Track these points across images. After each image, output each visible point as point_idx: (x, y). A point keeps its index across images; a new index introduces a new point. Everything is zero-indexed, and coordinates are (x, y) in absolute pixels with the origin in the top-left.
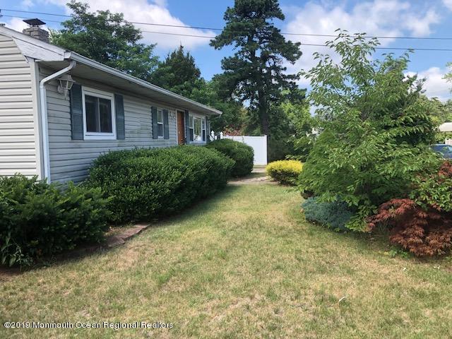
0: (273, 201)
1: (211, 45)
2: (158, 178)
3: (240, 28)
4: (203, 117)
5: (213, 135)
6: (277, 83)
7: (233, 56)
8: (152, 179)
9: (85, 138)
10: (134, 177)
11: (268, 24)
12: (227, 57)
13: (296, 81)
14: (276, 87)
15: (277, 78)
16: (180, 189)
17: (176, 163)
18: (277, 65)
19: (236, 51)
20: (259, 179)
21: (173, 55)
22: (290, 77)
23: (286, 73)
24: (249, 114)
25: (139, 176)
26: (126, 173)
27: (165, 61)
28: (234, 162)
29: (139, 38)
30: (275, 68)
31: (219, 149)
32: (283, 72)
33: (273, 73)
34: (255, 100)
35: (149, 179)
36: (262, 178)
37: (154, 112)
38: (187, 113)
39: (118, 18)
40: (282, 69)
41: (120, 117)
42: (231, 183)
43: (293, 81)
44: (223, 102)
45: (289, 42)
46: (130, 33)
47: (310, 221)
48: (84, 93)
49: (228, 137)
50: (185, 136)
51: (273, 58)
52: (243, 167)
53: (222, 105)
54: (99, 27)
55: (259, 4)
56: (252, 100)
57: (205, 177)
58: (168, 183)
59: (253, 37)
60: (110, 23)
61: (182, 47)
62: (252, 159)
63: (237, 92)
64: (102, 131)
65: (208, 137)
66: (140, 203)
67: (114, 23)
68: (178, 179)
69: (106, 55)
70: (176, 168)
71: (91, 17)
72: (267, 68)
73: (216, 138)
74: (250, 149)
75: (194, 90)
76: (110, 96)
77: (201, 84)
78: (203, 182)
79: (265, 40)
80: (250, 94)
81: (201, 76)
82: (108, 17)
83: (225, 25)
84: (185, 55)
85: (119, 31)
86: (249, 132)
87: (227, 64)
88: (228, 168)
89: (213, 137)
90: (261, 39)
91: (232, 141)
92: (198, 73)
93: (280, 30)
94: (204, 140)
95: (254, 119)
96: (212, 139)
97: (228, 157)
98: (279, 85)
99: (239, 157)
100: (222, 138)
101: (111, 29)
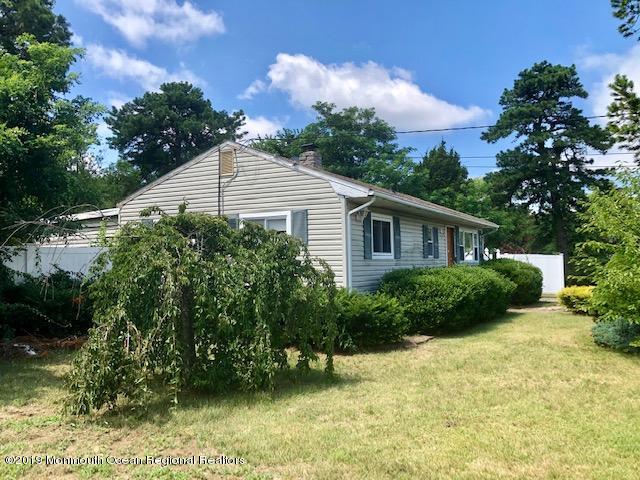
0: (561, 328)
1: (482, 139)
2: (442, 295)
3: (521, 115)
4: (475, 232)
5: (487, 253)
6: (578, 180)
7: (513, 149)
8: (436, 295)
9: (374, 258)
10: (420, 293)
11: (563, 103)
12: (505, 151)
13: (609, 177)
14: (578, 186)
15: (579, 174)
16: (461, 306)
17: (457, 282)
18: (578, 157)
19: (517, 144)
20: (550, 308)
21: (433, 153)
22: (599, 172)
23: (593, 167)
24: (537, 223)
25: (425, 292)
26: (414, 289)
27: (422, 161)
28: (516, 285)
29: (392, 138)
30: (574, 160)
31: (497, 270)
32: (588, 166)
33: (572, 168)
34: (546, 204)
35: (434, 295)
36: (554, 308)
37: (425, 230)
38: (457, 229)
39: (368, 114)
40: (587, 162)
41: (397, 237)
42: (510, 310)
43: (605, 178)
44: (499, 209)
45: (596, 126)
46: (382, 132)
47: (598, 343)
48: (373, 218)
49: (507, 256)
50: (455, 256)
51: (573, 147)
52: (528, 293)
53: (498, 214)
54: (346, 127)
55: (549, 82)
56: (542, 203)
57: (483, 297)
58: (451, 299)
59: (541, 122)
60: (358, 121)
61: (444, 143)
62: (540, 284)
63: (520, 194)
64: (384, 251)
65: (482, 256)
66: (426, 315)
67: (363, 121)
68: (459, 296)
69: (352, 159)
70: (458, 286)
71: (337, 116)
72: (562, 162)
73: (491, 257)
74: (537, 271)
75: (460, 196)
76: (389, 219)
77: (468, 188)
78: (481, 304)
79: (559, 126)
80: (539, 196)
81: (469, 177)
82: (357, 114)
83: (502, 112)
84: (448, 151)
85: (368, 129)
86: (538, 248)
87: (504, 159)
88: (509, 292)
89: (487, 256)
90: (553, 124)
91: (513, 261)
92: (465, 173)
93: (581, 111)
94: (476, 259)
95: (545, 229)
96: (486, 258)
97: (508, 279)
98: (582, 184)
99: (522, 280)
100: (499, 256)
101: (358, 128)
